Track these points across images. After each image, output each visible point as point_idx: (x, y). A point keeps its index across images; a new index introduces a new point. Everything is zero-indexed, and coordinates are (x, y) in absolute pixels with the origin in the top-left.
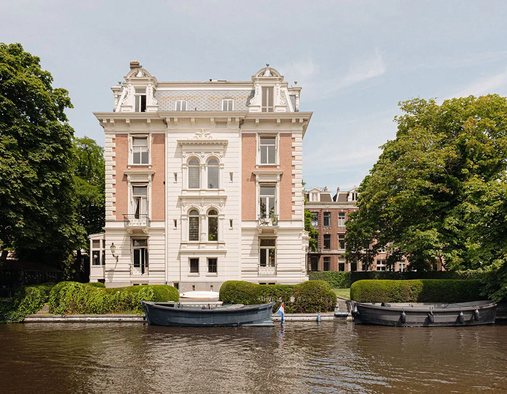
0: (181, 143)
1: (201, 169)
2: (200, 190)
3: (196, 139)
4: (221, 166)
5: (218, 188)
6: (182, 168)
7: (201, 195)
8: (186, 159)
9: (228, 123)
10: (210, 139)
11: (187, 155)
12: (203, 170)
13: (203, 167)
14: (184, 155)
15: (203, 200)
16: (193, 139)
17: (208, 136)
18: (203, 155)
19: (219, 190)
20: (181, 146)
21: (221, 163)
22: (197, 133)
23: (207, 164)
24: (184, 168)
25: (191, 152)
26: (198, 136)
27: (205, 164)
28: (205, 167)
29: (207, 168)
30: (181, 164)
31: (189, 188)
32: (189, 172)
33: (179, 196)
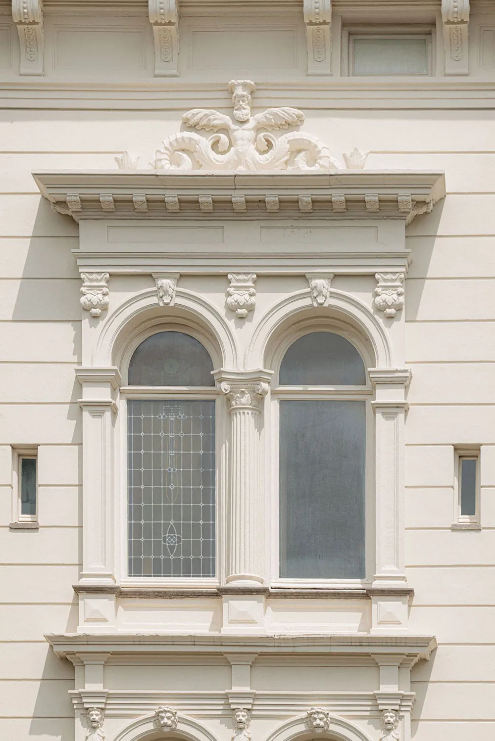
0: (72, 196)
1: (231, 413)
2: (219, 593)
3: (186, 167)
4: (383, 396)
5: (360, 573)
6: (79, 408)
7: (229, 630)
8: (112, 327)
9: (444, 31)
10: (302, 166)
11: (117, 298)
12: (244, 423)
13: (246, 399)
14: (91, 297)
15: (241, 671)
16: (169, 168)
17: (282, 142)
18: (241, 297)
19: (368, 594)
20: (71, 222)
21: (382, 364)
22: (198, 114)
23: (274, 372)
24: (98, 408)
25: (149, 277)
26: (204, 142)
27: (256, 378)
28: (259, 399)
29: (272, 409)
30: (69, 375)
31: (135, 568)
32: (134, 443)
33: (54, 640)
